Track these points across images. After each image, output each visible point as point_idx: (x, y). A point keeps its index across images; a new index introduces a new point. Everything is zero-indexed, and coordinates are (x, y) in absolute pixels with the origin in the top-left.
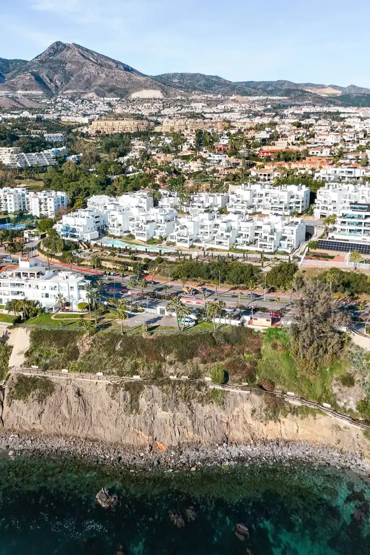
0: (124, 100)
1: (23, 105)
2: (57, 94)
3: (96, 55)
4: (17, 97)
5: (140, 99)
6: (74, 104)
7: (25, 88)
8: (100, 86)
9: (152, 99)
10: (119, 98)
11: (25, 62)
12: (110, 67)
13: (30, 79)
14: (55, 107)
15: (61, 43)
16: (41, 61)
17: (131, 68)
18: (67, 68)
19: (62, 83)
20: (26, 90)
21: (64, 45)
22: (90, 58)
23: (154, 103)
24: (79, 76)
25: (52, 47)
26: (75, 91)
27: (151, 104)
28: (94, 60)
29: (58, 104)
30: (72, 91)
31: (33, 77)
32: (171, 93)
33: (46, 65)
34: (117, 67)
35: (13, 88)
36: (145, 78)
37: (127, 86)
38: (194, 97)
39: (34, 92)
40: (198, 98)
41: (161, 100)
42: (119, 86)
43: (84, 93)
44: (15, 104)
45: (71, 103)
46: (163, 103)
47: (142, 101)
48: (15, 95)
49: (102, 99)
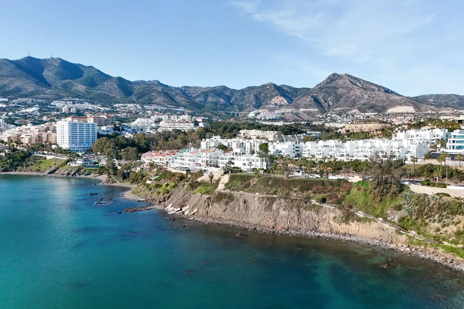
0: (381, 114)
1: (303, 119)
2: (329, 111)
3: (362, 81)
4: (299, 113)
5: (394, 113)
6: (340, 118)
7: (306, 107)
8: (362, 104)
9: (405, 113)
10: (377, 113)
11: (309, 89)
12: (373, 90)
13: (311, 100)
14: (325, 119)
15: (337, 74)
16: (321, 88)
17: (391, 91)
18: (338, 92)
19: (333, 103)
20: (306, 108)
21: (339, 76)
22: (358, 84)
23: (407, 116)
24: (347, 98)
25: (329, 78)
26: (342, 108)
27: (403, 117)
28: (360, 86)
29: (328, 118)
30: (340, 109)
31: (312, 99)
32: (422, 108)
33: (324, 90)
34: (379, 90)
35: (297, 107)
36: (400, 97)
37: (385, 104)
38: (443, 112)
39: (312, 110)
40: (447, 112)
41: (413, 114)
42: (378, 104)
43: (350, 110)
44: (297, 118)
45: (338, 117)
46: (415, 116)
47: (396, 115)
48: (298, 111)
49: (363, 114)
